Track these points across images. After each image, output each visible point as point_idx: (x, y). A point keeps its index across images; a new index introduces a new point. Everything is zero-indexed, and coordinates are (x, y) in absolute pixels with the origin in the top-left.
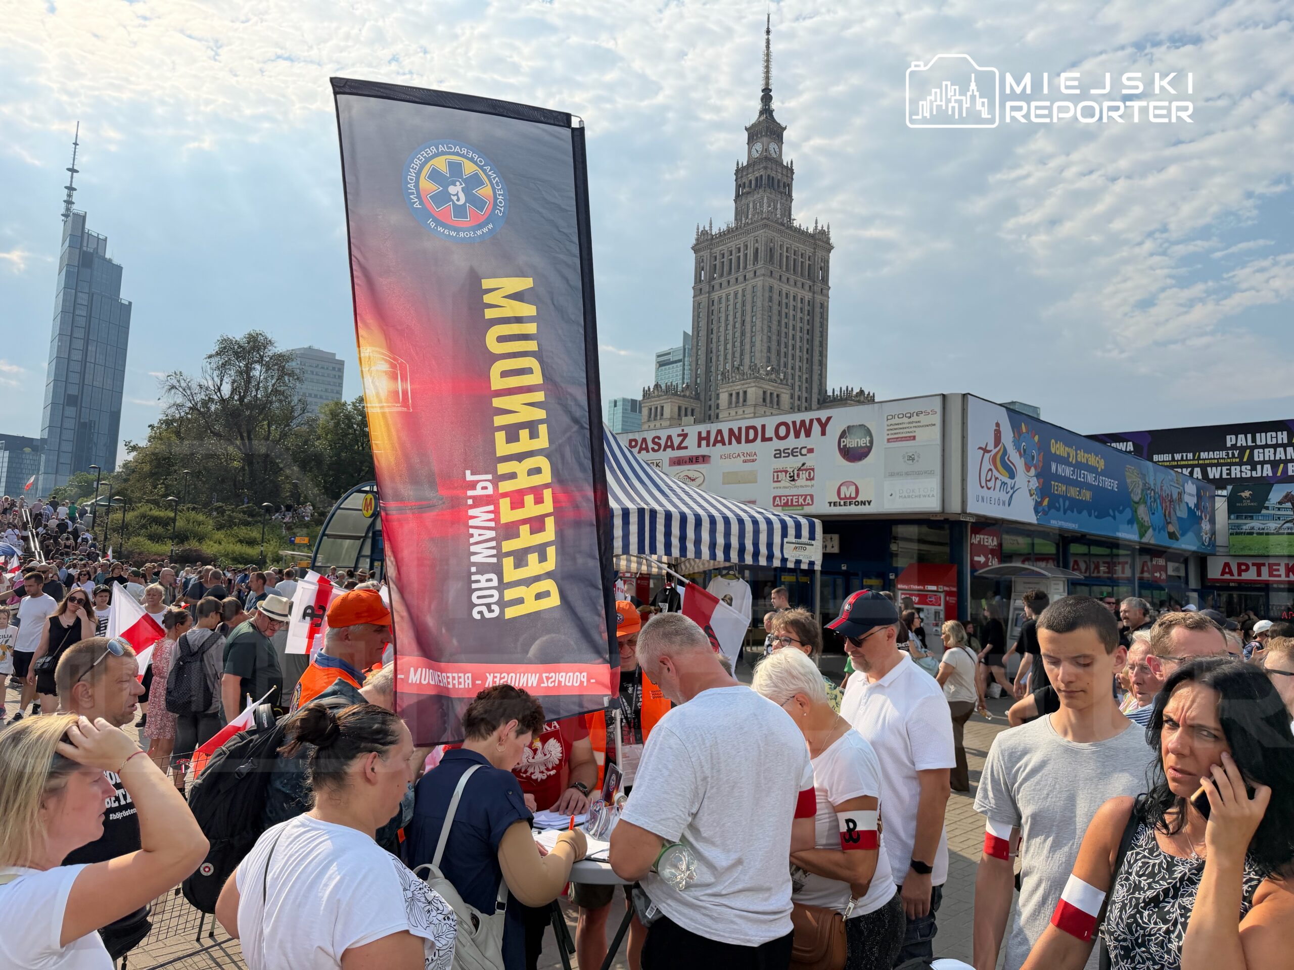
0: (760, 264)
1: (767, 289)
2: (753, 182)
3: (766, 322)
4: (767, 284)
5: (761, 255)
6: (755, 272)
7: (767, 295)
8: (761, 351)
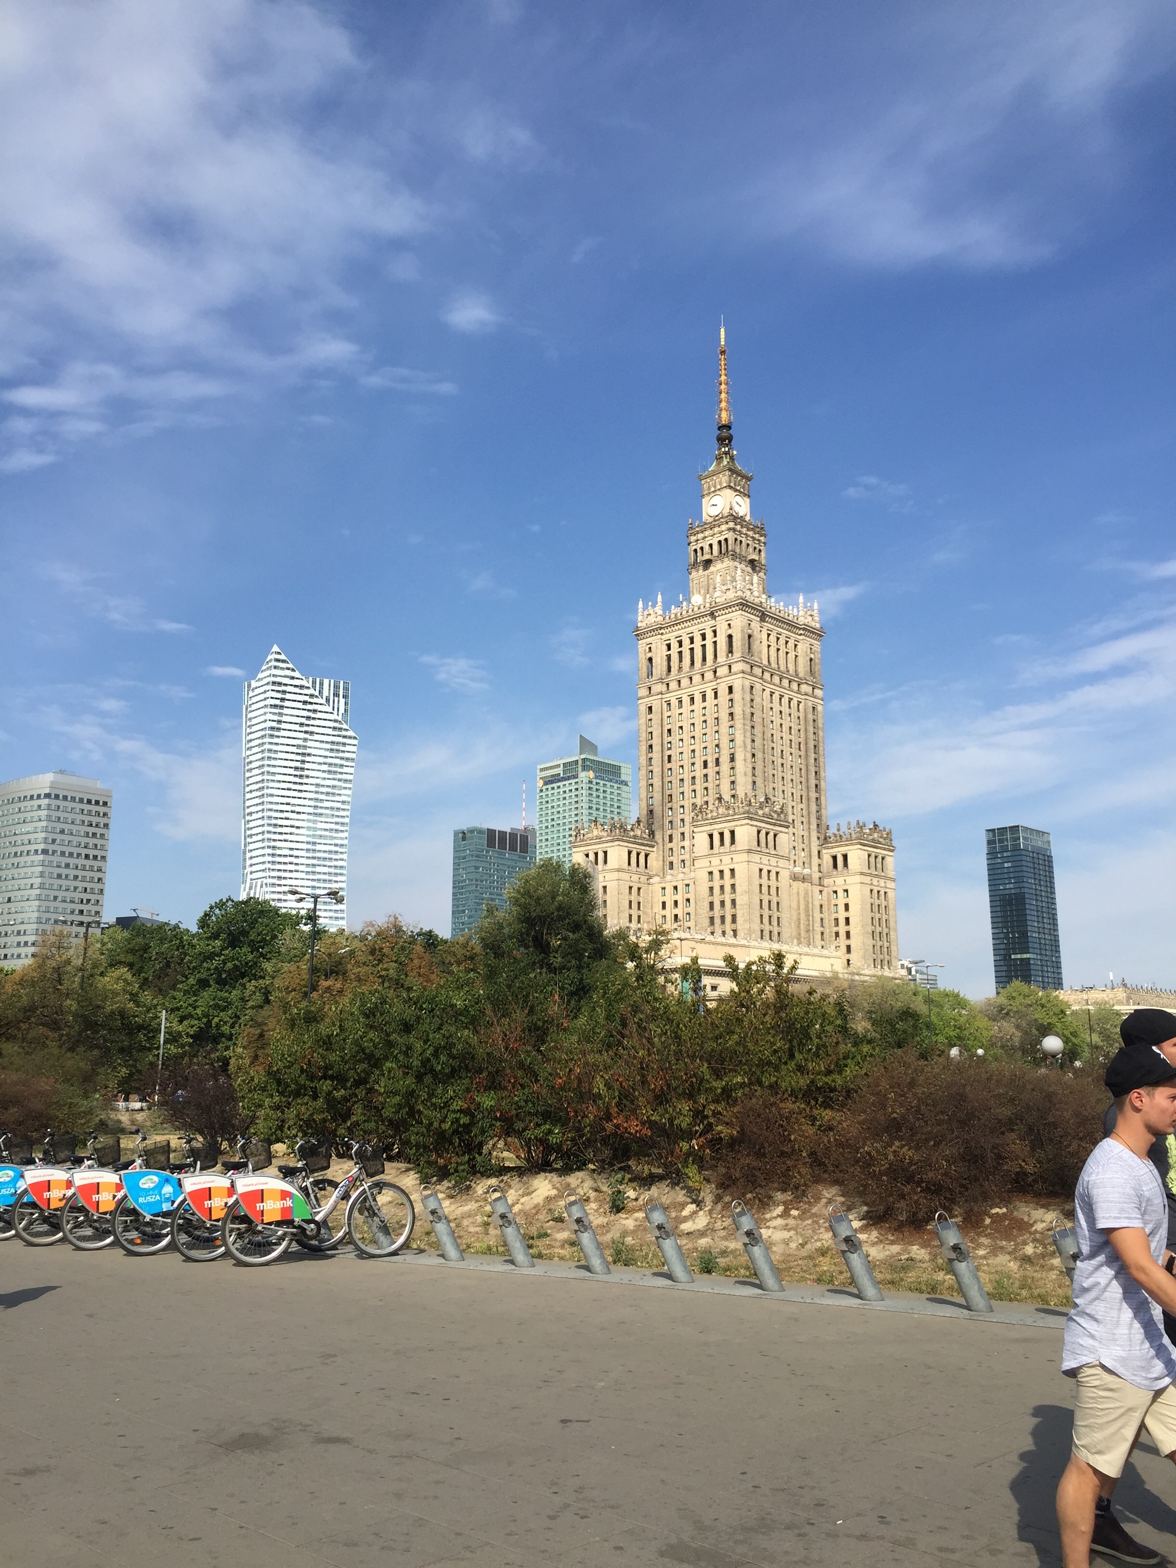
0: (737, 655)
1: (748, 690)
2: (716, 548)
3: (748, 734)
4: (747, 684)
5: (737, 643)
6: (730, 666)
7: (748, 697)
8: (745, 774)
